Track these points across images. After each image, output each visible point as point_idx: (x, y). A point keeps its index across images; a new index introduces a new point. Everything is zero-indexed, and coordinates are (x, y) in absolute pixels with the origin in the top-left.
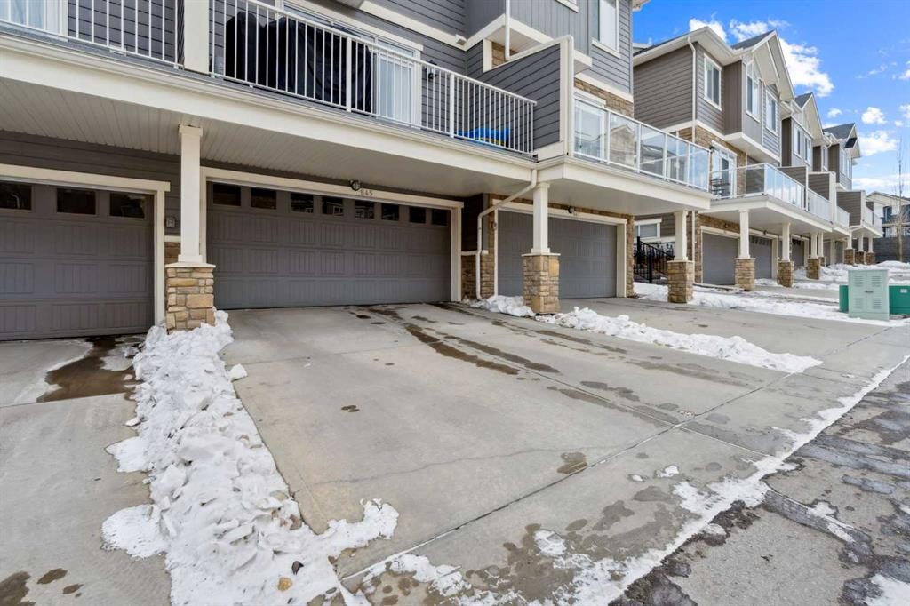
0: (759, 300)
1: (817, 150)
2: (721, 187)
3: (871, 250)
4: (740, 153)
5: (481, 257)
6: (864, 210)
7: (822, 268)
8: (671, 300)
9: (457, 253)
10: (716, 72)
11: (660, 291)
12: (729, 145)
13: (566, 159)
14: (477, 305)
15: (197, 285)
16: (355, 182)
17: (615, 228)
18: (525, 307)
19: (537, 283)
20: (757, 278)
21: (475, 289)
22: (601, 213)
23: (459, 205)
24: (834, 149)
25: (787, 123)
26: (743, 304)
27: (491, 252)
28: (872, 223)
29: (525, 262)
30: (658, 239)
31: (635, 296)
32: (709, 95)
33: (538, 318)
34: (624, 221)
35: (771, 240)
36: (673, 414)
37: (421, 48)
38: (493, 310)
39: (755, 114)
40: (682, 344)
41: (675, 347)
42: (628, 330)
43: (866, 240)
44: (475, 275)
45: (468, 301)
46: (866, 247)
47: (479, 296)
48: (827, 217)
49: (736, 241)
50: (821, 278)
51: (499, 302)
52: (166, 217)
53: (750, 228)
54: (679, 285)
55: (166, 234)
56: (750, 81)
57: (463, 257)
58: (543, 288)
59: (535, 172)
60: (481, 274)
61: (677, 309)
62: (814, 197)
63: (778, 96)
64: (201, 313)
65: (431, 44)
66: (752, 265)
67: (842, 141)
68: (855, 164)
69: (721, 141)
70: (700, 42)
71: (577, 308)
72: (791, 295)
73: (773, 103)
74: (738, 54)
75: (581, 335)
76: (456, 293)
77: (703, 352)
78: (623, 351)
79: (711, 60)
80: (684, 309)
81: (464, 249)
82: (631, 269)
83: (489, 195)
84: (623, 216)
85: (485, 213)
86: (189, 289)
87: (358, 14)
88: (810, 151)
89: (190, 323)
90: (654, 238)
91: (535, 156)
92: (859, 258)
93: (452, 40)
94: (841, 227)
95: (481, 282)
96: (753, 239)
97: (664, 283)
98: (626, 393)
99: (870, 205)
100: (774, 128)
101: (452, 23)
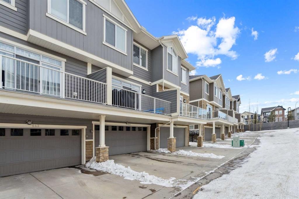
0: (217, 145)
1: (231, 102)
2: (209, 116)
3: (243, 128)
4: (213, 106)
5: (156, 139)
6: (241, 118)
7: (231, 134)
8: (198, 146)
9: (149, 138)
10: (208, 85)
11: (195, 144)
12: (211, 104)
13: (179, 117)
14: (155, 151)
16: (127, 122)
17: (185, 129)
18: (168, 151)
19: (171, 145)
20: (217, 138)
21: (154, 147)
22: (182, 125)
23: (150, 126)
24: (235, 102)
25: (224, 96)
26: (213, 146)
27: (158, 138)
28: (243, 122)
29: (168, 140)
30: (194, 129)
31: (189, 146)
32: (206, 92)
33: (171, 153)
34: (187, 127)
35: (220, 128)
36: (203, 166)
37: (141, 86)
38: (160, 152)
39: (216, 96)
40: (202, 156)
41: (201, 156)
42: (192, 154)
43: (242, 126)
44: (154, 144)
45: (152, 150)
46: (242, 128)
47: (155, 149)
48: (233, 121)
49: (212, 129)
50: (231, 137)
51: (161, 150)
52: (86, 135)
53: (215, 125)
54: (200, 142)
55: (86, 139)
56: (215, 87)
57: (151, 139)
58: (172, 146)
59: (171, 119)
60: (156, 143)
61: (200, 148)
62: (229, 117)
63: (222, 90)
64: (106, 158)
65: (144, 85)
66: (215, 136)
67: (237, 100)
68: (240, 105)
69: (209, 103)
70: (204, 78)
71: (180, 150)
72: (223, 143)
73: (221, 92)
74: (212, 81)
75: (183, 156)
76: (149, 148)
77: (206, 157)
78: (192, 158)
79: (207, 82)
80: (201, 148)
81: (151, 137)
82: (189, 139)
83: (158, 123)
84: (187, 126)
85: (157, 128)
86: (104, 153)
87: (128, 79)
88: (229, 102)
89: (104, 160)
90: (193, 129)
91: (171, 115)
92: (240, 131)
93: (148, 83)
94: (236, 123)
95: (156, 145)
96: (216, 128)
97: (196, 142)
98: (195, 164)
99: (242, 117)
100: (221, 99)
101: (148, 79)
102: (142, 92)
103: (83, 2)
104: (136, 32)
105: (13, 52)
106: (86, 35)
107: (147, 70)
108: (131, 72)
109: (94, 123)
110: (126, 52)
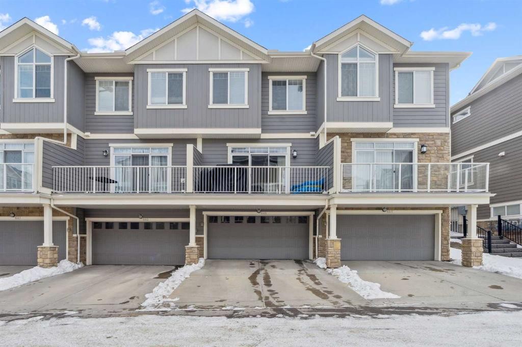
5: (318, 239)
9: (311, 237)
15: (193, 252)
16: (258, 209)
17: (434, 216)
23: (312, 213)
27: (324, 236)
31: (449, 261)
37: (291, 144)
47: (317, 257)
54: (468, 255)
58: (330, 255)
59: (327, 200)
60: (318, 247)
64: (194, 260)
65: (297, 141)
76: (311, 255)
81: (313, 235)
85: (319, 217)
86: (191, 253)
87: (261, 140)
89: (191, 263)
91: (329, 193)
93: (308, 135)
95: (318, 250)
101: (309, 127)
102: (292, 154)
103: (184, 70)
104: (267, 62)
105: (130, 153)
106: (186, 108)
107: (306, 113)
108: (258, 131)
109: (205, 213)
110: (247, 104)
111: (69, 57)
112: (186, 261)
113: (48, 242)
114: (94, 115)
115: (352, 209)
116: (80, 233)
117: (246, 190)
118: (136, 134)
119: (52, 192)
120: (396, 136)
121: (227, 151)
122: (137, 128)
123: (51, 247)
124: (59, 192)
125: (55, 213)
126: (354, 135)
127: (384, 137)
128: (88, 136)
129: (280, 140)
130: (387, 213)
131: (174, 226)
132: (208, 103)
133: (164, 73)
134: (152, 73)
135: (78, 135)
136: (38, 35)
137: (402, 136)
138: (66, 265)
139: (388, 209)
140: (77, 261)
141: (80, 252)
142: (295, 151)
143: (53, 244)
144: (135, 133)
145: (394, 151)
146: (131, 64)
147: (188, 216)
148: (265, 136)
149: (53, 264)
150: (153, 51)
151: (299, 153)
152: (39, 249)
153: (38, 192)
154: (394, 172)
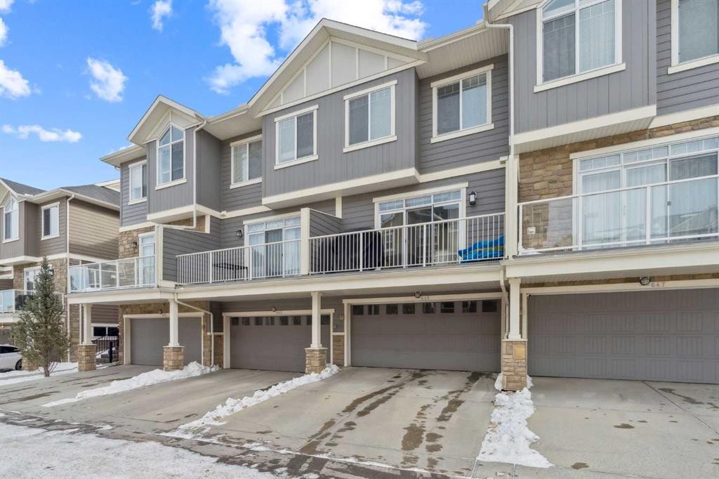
15: (314, 357)
16: (417, 292)
37: (466, 185)
58: (506, 368)
59: (502, 272)
64: (315, 368)
65: (476, 177)
101: (497, 150)
102: (468, 200)
103: (313, 108)
104: (423, 62)
105: (263, 229)
106: (317, 158)
107: (492, 126)
108: (411, 172)
109: (345, 302)
110: (394, 134)
111: (198, 126)
112: (306, 369)
113: (174, 342)
114: (229, 189)
115: (573, 283)
116: (214, 331)
117: (400, 264)
118: (265, 205)
119: (176, 285)
120: (673, 131)
121: (373, 209)
122: (265, 196)
123: (174, 348)
124: (184, 284)
125: (181, 308)
126: (577, 146)
127: (645, 139)
128: (224, 215)
129: (450, 180)
130: (650, 287)
131: (297, 320)
132: (343, 145)
133: (292, 117)
134: (280, 122)
135: (211, 216)
136: (174, 111)
137: (690, 127)
138: (194, 369)
139: (651, 279)
140: (211, 364)
141: (214, 353)
142: (473, 193)
143: (178, 344)
144: (263, 203)
145: (668, 162)
146: (259, 118)
147: (310, 307)
148: (423, 178)
149: (178, 366)
150: (281, 93)
151: (481, 195)
152: (165, 350)
153: (158, 287)
154: (669, 204)
